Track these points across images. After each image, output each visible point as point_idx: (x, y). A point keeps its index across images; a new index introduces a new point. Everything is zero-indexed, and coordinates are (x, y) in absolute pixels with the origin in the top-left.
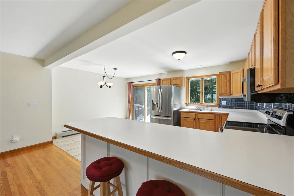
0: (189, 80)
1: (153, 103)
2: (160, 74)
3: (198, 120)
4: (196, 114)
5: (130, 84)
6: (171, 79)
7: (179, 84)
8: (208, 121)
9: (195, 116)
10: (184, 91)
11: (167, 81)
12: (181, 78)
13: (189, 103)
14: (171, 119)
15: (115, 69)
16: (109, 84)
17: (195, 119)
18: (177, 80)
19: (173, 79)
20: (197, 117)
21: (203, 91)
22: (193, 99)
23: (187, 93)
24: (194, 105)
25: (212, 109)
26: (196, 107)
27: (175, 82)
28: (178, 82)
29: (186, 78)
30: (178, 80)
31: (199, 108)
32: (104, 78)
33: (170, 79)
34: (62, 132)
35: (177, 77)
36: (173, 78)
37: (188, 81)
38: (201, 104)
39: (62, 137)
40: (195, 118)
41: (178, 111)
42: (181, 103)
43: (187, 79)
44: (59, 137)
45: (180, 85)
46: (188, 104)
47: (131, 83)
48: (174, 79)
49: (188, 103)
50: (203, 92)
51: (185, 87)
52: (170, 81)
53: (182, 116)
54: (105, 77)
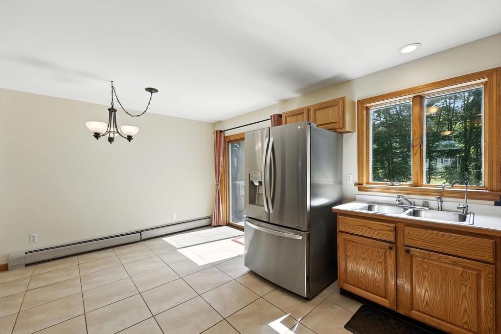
0: (367, 109)
1: (251, 183)
2: (285, 101)
3: (408, 251)
4: (396, 228)
5: (219, 133)
6: (308, 110)
7: (334, 121)
8: (455, 263)
9: (392, 234)
10: (350, 144)
11: (298, 116)
12: (341, 103)
13: (371, 181)
14: (300, 238)
15: (151, 90)
16: (127, 130)
17: (393, 245)
18: (327, 110)
19: (315, 110)
20: (400, 238)
21: (422, 141)
22: (381, 169)
23: (362, 150)
24: (386, 190)
25: (465, 208)
26: (396, 195)
27: (322, 116)
28: (330, 115)
29: (358, 102)
30: (330, 110)
31: (406, 202)
32: (110, 115)
33: (306, 111)
34: (26, 253)
35: (328, 102)
36: (314, 106)
37: (365, 112)
38: (416, 185)
39: (27, 265)
40: (392, 240)
41: (327, 208)
42: (340, 183)
43: (362, 105)
44: (17, 267)
45: (336, 126)
46: (364, 185)
47: (221, 132)
48: (316, 108)
49: (365, 181)
50: (421, 145)
51: (356, 134)
52: (305, 115)
53: (341, 227)
54: (115, 111)
